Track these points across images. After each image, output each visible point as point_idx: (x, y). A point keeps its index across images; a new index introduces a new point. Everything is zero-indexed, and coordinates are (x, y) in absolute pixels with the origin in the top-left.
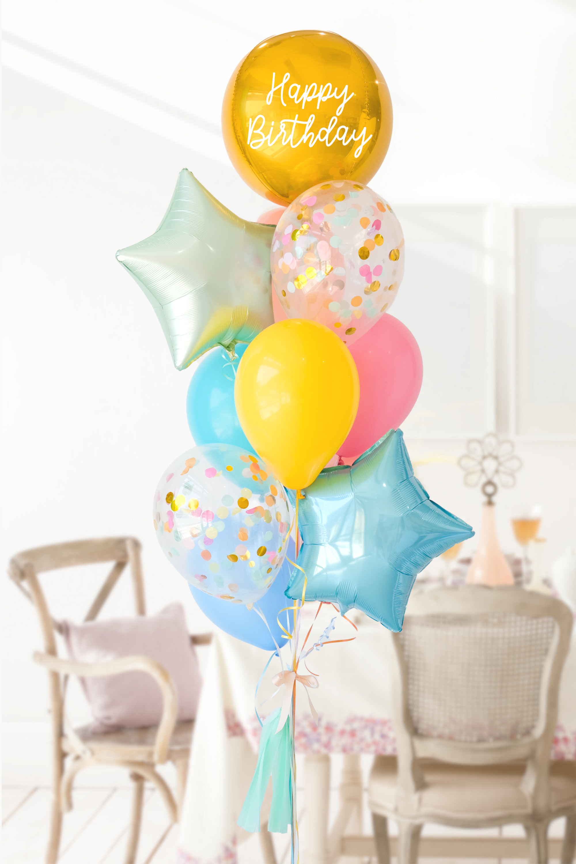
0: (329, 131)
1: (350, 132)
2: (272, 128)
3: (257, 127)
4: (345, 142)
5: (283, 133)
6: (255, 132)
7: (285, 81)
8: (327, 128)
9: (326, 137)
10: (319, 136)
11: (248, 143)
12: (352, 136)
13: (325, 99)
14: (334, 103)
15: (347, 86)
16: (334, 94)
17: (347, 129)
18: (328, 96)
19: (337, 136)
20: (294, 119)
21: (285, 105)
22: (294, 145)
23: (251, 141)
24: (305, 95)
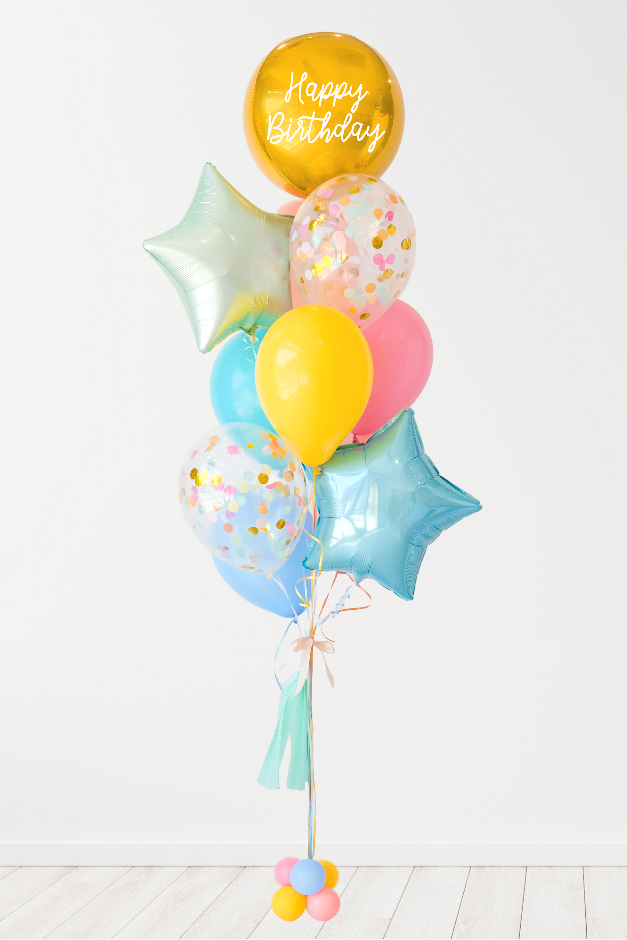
0: (344, 127)
1: (364, 129)
2: (290, 125)
3: (276, 124)
4: (360, 138)
5: (301, 130)
6: (274, 128)
7: (303, 80)
8: (343, 125)
9: (342, 133)
10: (334, 132)
11: (268, 139)
12: (367, 132)
13: (340, 97)
14: (350, 101)
15: (361, 85)
16: (350, 92)
17: (361, 125)
18: (344, 95)
19: (352, 132)
20: (311, 116)
21: (303, 103)
22: (311, 140)
23: (270, 137)
24: (322, 94)
